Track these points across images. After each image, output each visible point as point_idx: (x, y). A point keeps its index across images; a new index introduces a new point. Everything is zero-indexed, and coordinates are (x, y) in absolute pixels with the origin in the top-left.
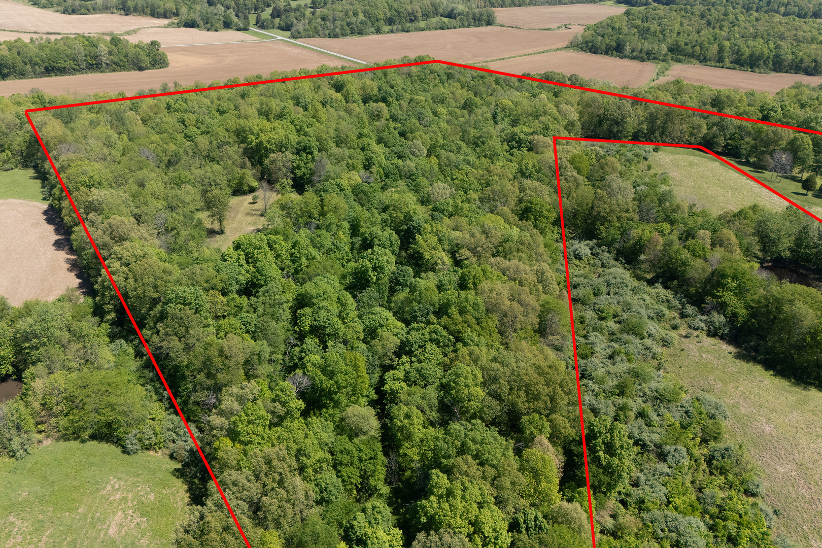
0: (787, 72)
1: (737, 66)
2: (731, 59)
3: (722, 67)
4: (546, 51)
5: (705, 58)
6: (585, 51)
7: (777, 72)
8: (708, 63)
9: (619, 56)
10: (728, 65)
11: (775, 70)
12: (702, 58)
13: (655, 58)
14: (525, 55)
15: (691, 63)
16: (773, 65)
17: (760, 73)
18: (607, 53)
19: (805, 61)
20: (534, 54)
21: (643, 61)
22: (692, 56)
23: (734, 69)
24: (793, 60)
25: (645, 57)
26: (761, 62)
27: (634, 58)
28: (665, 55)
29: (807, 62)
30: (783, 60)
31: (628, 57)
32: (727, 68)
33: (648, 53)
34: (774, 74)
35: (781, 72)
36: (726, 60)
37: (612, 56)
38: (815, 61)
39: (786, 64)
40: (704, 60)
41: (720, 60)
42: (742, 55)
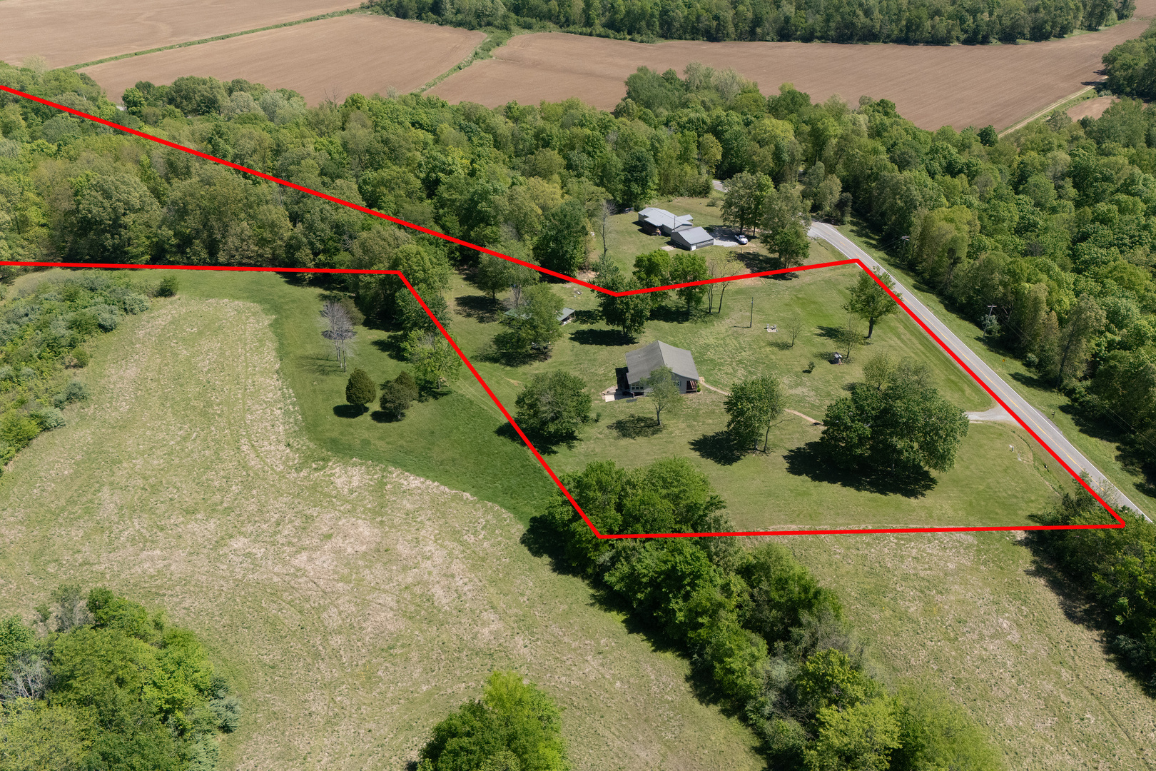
0: (680, 38)
1: (610, 32)
2: (603, 20)
3: (591, 35)
4: (323, 17)
5: (567, 20)
6: (388, 13)
7: (666, 38)
8: (571, 28)
9: (437, 22)
10: (599, 29)
11: (664, 37)
12: (563, 20)
13: (489, 24)
14: (277, 26)
15: (544, 28)
16: (661, 26)
17: (642, 42)
18: (419, 17)
19: (702, 19)
20: (298, 22)
21: (473, 28)
22: (549, 16)
23: (607, 37)
24: (686, 18)
25: (474, 22)
26: (643, 23)
27: (459, 24)
28: (505, 17)
29: (707, 22)
30: (673, 19)
31: (451, 23)
32: (599, 36)
33: (478, 16)
34: (662, 43)
35: (672, 38)
36: (597, 22)
37: (427, 21)
38: (717, 18)
39: (677, 25)
40: (565, 23)
41: (589, 23)
42: (616, 13)
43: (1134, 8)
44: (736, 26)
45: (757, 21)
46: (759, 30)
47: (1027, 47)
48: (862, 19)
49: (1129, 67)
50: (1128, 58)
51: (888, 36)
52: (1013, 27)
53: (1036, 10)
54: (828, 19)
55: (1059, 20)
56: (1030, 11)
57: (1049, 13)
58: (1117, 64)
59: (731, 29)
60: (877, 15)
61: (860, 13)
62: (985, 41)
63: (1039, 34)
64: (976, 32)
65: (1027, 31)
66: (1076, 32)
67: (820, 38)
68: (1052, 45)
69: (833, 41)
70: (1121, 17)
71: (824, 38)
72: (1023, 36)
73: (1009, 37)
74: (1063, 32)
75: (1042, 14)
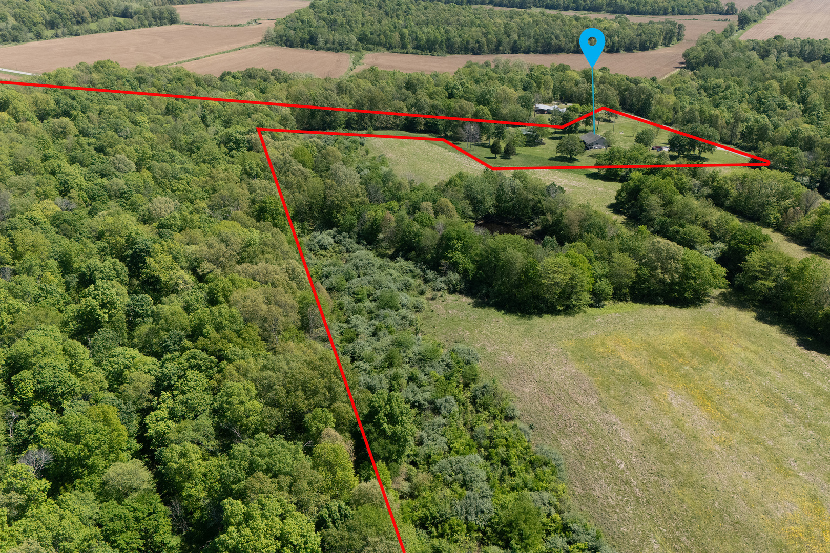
0: (459, 54)
1: (418, 51)
2: (412, 45)
3: (407, 53)
4: (242, 48)
5: (391, 46)
6: (281, 45)
7: (451, 54)
8: (395, 50)
9: (314, 49)
10: (411, 50)
11: (449, 53)
12: (388, 46)
13: (348, 48)
14: (220, 53)
16: (447, 48)
17: (438, 56)
18: (302, 46)
19: (470, 43)
20: (230, 51)
21: (338, 51)
22: (379, 44)
23: (417, 54)
24: (461, 42)
25: (339, 48)
26: (437, 46)
27: (329, 49)
28: (356, 45)
30: (454, 43)
31: (323, 49)
32: (411, 53)
33: (340, 44)
34: (449, 56)
35: (454, 53)
36: (409, 46)
37: (308, 48)
38: (478, 42)
39: (456, 46)
40: (390, 48)
41: (404, 46)
42: (420, 41)
43: (684, 35)
44: (488, 46)
45: (500, 43)
46: (501, 48)
47: (638, 54)
48: (554, 42)
49: (697, 58)
50: (695, 53)
51: (569, 50)
52: (631, 43)
53: (640, 35)
54: (537, 41)
55: (653, 40)
56: (637, 36)
57: (647, 37)
58: (691, 57)
59: (486, 48)
60: (562, 38)
61: (553, 37)
62: (618, 51)
63: (644, 48)
64: (613, 46)
65: (638, 45)
66: (660, 47)
67: (533, 52)
68: (650, 53)
69: (540, 53)
70: (678, 40)
71: (536, 51)
72: (635, 48)
73: (629, 49)
74: (654, 47)
75: (644, 37)
